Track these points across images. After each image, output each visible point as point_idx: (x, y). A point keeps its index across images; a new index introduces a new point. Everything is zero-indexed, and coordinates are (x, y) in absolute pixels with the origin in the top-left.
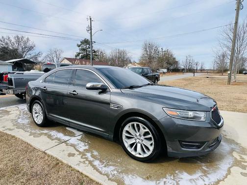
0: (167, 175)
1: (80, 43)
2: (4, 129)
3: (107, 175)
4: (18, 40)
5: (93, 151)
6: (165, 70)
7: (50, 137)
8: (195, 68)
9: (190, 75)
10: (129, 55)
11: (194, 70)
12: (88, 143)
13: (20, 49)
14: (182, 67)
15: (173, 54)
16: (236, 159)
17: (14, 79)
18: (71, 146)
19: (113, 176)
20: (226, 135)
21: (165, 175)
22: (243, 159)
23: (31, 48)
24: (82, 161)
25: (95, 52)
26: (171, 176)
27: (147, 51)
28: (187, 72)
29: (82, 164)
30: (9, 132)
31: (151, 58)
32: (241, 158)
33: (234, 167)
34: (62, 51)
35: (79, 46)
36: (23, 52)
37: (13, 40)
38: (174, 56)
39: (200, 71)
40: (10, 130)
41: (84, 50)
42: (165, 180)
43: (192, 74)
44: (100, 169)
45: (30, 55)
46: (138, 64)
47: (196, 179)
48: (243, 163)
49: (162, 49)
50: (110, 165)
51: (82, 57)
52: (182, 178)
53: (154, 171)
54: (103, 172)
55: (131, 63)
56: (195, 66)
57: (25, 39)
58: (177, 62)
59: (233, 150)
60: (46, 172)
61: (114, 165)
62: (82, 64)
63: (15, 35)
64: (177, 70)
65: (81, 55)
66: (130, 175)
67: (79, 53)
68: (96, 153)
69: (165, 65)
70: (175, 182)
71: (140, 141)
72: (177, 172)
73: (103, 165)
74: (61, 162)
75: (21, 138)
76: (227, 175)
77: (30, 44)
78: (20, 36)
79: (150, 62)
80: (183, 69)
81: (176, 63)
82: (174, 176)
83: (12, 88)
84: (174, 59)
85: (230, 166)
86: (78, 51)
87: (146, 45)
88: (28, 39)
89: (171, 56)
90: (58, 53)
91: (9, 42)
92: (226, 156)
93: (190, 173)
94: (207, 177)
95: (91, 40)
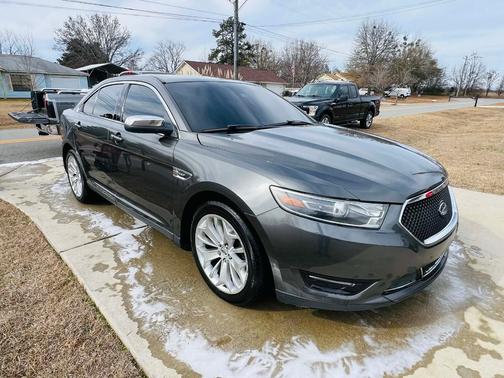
0: (267, 343)
1: (218, 29)
2: (20, 201)
3: (140, 322)
4: (98, 23)
5: (148, 264)
6: (406, 91)
7: (85, 224)
8: (485, 88)
9: (466, 103)
10: (322, 54)
11: (481, 90)
12: (147, 245)
13: (104, 42)
14: (452, 84)
15: (432, 50)
16: (467, 326)
17: (57, 104)
18: (111, 248)
19: (151, 327)
20: (474, 262)
21: (263, 342)
22: (488, 329)
23: (122, 41)
24: (111, 283)
25: (249, 48)
26: (274, 346)
27: (366, 45)
28: (461, 96)
29: (107, 291)
30: (24, 209)
31: (374, 61)
32: (485, 327)
33: (449, 348)
34: (183, 47)
35: (217, 35)
36: (109, 50)
37: (90, 25)
38: (434, 57)
39: (495, 94)
40: (28, 203)
41: (226, 43)
42: (255, 353)
43: (470, 102)
44: (135, 306)
45: (122, 55)
46: (344, 75)
47: (329, 365)
48: (479, 342)
49: (405, 38)
50: (161, 300)
51: (223, 60)
52: (296, 357)
53: (243, 328)
54: (136, 315)
55: (327, 72)
56: (485, 81)
57: (111, 21)
58: (439, 71)
59: (471, 302)
60: (39, 297)
61: (166, 302)
62: (215, 75)
63: (93, 14)
64: (436, 92)
65: (220, 54)
66: (187, 330)
67: (218, 52)
68: (148, 269)
69: (407, 77)
70: (274, 362)
71: (228, 259)
72: (294, 338)
73: (146, 299)
74: (76, 280)
75: (36, 221)
76: (416, 367)
77: (120, 31)
78: (101, 15)
79: (372, 71)
80: (453, 89)
81: (437, 72)
82: (281, 348)
83: (55, 123)
84: (433, 63)
85: (438, 344)
86: (215, 46)
87: (365, 29)
88: (116, 22)
89: (427, 55)
90: (175, 51)
91: (81, 28)
92: (443, 315)
93: (323, 347)
94: (362, 363)
95: (237, 19)
